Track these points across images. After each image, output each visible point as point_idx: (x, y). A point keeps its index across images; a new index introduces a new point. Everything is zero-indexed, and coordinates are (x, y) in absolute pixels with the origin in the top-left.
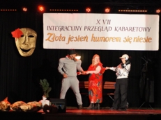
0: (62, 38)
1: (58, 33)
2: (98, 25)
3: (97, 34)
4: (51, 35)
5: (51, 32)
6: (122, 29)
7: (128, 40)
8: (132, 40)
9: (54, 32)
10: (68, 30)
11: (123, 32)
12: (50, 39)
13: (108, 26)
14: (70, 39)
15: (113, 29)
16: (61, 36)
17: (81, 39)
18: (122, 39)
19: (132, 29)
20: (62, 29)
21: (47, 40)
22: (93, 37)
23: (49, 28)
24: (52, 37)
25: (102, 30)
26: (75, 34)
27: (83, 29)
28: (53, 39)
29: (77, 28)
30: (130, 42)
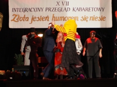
0: (25, 19)
1: (22, 14)
2: (58, 7)
3: (57, 14)
4: (16, 16)
5: (16, 13)
6: (79, 9)
7: (85, 19)
8: (89, 19)
9: (19, 13)
10: (31, 11)
11: (80, 12)
12: (15, 20)
13: (67, 7)
14: (33, 19)
15: (72, 9)
16: (24, 17)
17: (42, 19)
18: (80, 18)
19: (88, 10)
20: (25, 10)
21: (12, 20)
22: (53, 17)
23: (14, 10)
24: (17, 17)
25: (61, 10)
26: (37, 14)
27: (44, 10)
28: (18, 19)
29: (39, 9)
30: (87, 21)
